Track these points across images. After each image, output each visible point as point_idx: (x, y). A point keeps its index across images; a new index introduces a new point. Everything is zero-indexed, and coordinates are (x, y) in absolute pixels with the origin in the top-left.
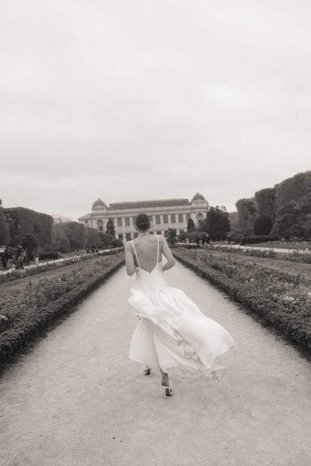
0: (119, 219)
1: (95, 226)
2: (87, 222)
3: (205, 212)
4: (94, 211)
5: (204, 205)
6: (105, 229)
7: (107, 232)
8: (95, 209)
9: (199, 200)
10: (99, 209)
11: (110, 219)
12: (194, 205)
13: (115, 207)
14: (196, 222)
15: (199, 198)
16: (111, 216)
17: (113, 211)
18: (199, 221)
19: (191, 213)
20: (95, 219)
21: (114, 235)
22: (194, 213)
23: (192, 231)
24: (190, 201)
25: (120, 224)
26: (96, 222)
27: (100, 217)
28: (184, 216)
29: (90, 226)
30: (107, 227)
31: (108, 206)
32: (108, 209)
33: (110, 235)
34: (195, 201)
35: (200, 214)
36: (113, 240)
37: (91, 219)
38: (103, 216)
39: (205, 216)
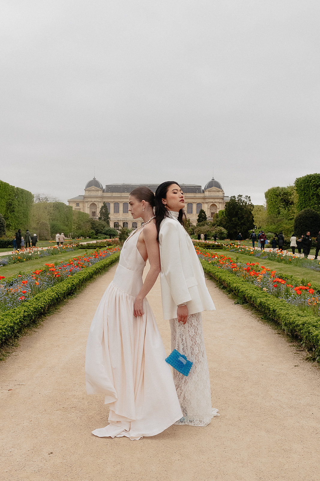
0: (116, 205)
1: (87, 211)
2: (78, 205)
3: (220, 203)
4: (87, 192)
5: (220, 194)
6: (98, 215)
7: (100, 218)
8: (89, 191)
9: (214, 188)
10: (94, 191)
11: (104, 203)
12: (207, 194)
13: (112, 189)
14: (208, 214)
15: (214, 184)
16: (106, 200)
17: (109, 194)
18: (212, 214)
19: (204, 203)
20: (87, 202)
21: (108, 223)
22: (206, 203)
23: (203, 225)
24: (203, 188)
25: (117, 211)
26: (89, 206)
27: (93, 200)
28: (195, 207)
29: (82, 211)
30: (101, 212)
31: (104, 187)
32: (104, 191)
33: (104, 223)
34: (209, 189)
35: (214, 205)
36: (106, 229)
37: (83, 202)
38: (98, 200)
39: (221, 208)
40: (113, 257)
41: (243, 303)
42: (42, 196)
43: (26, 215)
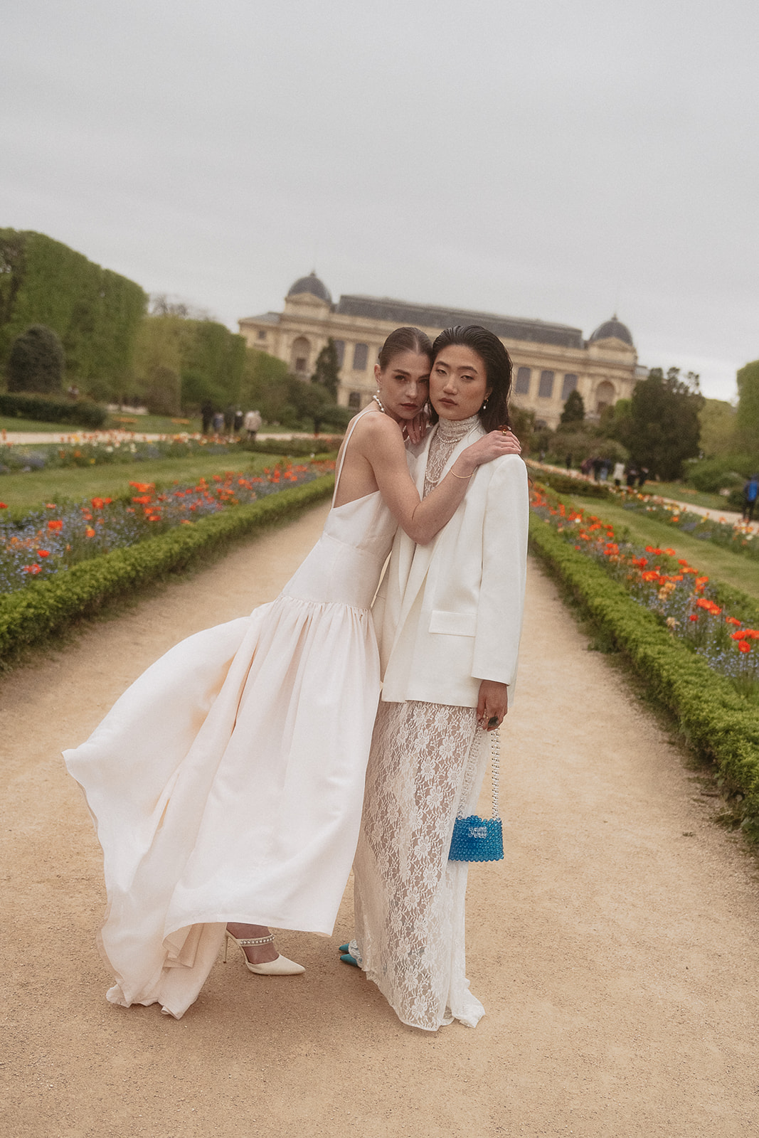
0: (362, 349)
1: (284, 353)
2: (262, 335)
3: (623, 380)
4: (290, 306)
5: (626, 358)
6: (311, 368)
7: (314, 378)
8: (296, 303)
9: (614, 341)
10: (307, 304)
11: (331, 341)
12: (594, 352)
13: (354, 306)
14: (589, 404)
15: (614, 331)
16: (336, 334)
17: (345, 320)
18: (601, 405)
19: (583, 374)
20: (287, 331)
21: (334, 393)
22: (591, 375)
23: (573, 431)
24: (586, 336)
25: (360, 364)
26: (291, 342)
27: (304, 328)
28: (558, 381)
29: (270, 352)
30: (320, 363)
31: (336, 300)
32: (333, 309)
33: (322, 391)
34: (602, 341)
35: (607, 385)
36: (328, 406)
37: (277, 330)
38: (315, 329)
39: (623, 392)
40: (318, 485)
41: (609, 651)
42: (172, 301)
43: (122, 344)
